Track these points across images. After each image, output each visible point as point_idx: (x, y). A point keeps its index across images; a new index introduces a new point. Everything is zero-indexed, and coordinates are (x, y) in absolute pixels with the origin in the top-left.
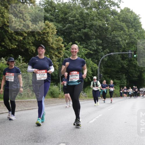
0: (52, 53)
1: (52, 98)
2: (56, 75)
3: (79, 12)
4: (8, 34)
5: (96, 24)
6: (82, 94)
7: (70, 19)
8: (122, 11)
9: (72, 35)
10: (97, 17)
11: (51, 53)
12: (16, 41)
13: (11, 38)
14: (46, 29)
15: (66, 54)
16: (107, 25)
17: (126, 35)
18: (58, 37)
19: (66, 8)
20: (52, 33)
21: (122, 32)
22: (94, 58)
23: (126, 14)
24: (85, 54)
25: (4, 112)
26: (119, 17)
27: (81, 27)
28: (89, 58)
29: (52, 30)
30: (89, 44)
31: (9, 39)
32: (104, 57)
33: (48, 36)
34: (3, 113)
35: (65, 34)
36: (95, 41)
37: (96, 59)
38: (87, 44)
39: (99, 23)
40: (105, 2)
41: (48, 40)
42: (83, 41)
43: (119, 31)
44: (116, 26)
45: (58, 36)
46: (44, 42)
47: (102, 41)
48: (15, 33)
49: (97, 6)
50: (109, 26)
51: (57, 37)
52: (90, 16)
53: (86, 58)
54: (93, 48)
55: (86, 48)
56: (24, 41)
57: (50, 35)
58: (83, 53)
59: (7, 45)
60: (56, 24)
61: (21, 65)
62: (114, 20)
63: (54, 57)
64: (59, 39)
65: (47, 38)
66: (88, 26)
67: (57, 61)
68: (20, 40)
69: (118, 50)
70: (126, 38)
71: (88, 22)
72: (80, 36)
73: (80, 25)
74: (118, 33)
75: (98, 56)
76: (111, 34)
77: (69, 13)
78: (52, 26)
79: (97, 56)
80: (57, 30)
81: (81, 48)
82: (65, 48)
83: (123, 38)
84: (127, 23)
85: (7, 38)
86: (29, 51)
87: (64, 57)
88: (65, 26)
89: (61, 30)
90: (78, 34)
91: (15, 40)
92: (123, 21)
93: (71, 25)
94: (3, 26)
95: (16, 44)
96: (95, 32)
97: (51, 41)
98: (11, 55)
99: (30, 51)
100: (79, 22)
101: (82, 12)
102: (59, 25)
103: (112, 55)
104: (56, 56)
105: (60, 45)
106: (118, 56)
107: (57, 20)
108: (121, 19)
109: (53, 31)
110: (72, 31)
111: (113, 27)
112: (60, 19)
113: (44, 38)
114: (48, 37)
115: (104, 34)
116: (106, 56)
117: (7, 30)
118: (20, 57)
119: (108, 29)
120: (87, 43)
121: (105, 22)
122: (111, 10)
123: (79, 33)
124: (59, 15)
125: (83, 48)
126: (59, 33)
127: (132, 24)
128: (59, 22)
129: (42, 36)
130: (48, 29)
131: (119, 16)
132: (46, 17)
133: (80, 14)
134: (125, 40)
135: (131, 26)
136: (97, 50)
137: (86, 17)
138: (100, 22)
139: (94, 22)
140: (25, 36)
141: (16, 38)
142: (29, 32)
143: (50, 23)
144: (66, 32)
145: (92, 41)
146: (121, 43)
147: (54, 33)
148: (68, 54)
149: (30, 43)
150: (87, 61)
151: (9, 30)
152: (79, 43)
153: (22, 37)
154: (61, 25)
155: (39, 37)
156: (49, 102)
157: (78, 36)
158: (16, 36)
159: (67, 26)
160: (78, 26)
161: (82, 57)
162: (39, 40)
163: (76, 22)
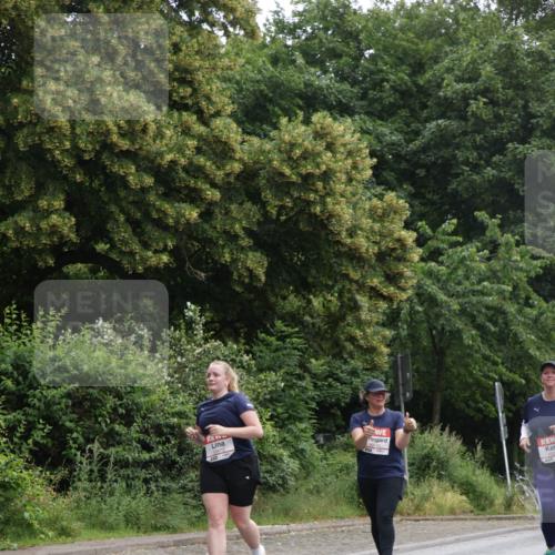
0: (351, 281)
1: (361, 516)
3: (496, 47)
4: (122, 194)
6: (523, 493)
9: (457, 175)
11: (347, 283)
12: (166, 228)
13: (138, 215)
14: (319, 154)
15: (429, 282)
18: (380, 197)
19: (418, 36)
20: (347, 173)
24: (533, 274)
27: (504, 130)
29: (350, 161)
31: (129, 220)
33: (330, 193)
35: (422, 172)
41: (331, 216)
45: (379, 189)
46: (307, 229)
48: (161, 190)
51: (376, 196)
53: (536, 299)
56: (206, 226)
57: (339, 187)
58: (521, 269)
59: (122, 253)
60: (369, 125)
61: (199, 350)
63: (363, 300)
64: (390, 205)
65: (324, 204)
66: (545, 124)
67: (384, 325)
68: (188, 221)
71: (541, 101)
72: (503, 179)
73: (498, 118)
77: (436, 60)
78: (348, 137)
80: (375, 160)
81: (507, 244)
82: (421, 250)
85: (122, 218)
86: (235, 277)
87: (415, 300)
88: (417, 133)
89: (398, 156)
90: (490, 172)
91: (160, 224)
93: (453, 125)
94: (98, 154)
95: (166, 246)
97: (347, 217)
99: (240, 276)
100: (493, 102)
101: (509, 47)
102: (386, 131)
104: (375, 294)
105: (396, 235)
107: (370, 105)
109: (355, 167)
110: (458, 154)
112: (389, 98)
113: (309, 203)
114: (329, 200)
117: (121, 173)
118: (191, 310)
123: (496, 166)
124: (381, 76)
125: (518, 244)
126: (385, 174)
128: (384, 114)
129: (296, 194)
130: (329, 154)
132: (315, 93)
137: (534, 76)
140: (212, 204)
141: (166, 214)
142: (232, 180)
143: (337, 124)
144: (424, 166)
147: (358, 176)
148: (439, 281)
149: (236, 237)
150: (542, 314)
151: (127, 175)
152: (496, 221)
153: (198, 207)
154: (397, 125)
155: (282, 200)
156: (347, 541)
157: (489, 181)
158: (167, 206)
159: (426, 133)
160: (488, 129)
161: (514, 296)
162: (283, 218)
163: (478, 106)
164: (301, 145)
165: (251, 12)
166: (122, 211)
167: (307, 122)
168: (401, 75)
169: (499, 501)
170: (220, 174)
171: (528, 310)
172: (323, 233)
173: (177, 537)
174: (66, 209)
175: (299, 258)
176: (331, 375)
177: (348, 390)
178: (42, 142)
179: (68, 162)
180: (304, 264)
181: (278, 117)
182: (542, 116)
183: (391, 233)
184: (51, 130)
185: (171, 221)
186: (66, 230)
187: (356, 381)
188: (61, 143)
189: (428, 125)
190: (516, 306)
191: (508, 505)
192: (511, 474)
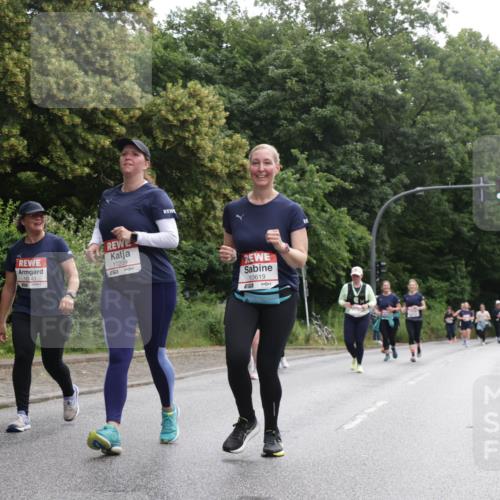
0: (211, 190)
1: (212, 345)
2: (226, 265)
3: (304, 48)
4: (60, 127)
5: (363, 89)
6: (317, 332)
7: (273, 72)
8: (451, 42)
9: (279, 126)
10: (364, 63)
11: (208, 192)
12: (89, 151)
13: (70, 141)
14: (192, 108)
16: (399, 92)
17: (467, 123)
18: (230, 136)
19: (258, 37)
20: (210, 121)
21: (453, 114)
22: (356, 206)
23: (467, 51)
24: (327, 191)
25: (51, 395)
26: (442, 63)
27: (309, 99)
28: (340, 207)
29: (212, 113)
30: (339, 159)
31: (64, 144)
32: (393, 201)
33: (199, 133)
34: (47, 399)
35: (257, 123)
36: (359, 146)
37: (365, 210)
38: (332, 158)
39: (372, 85)
40: (395, 13)
41: (199, 147)
42: (316, 149)
43: (442, 110)
44: (432, 93)
45: (230, 132)
46: (183, 155)
47: (384, 147)
48: (86, 126)
49: (364, 28)
50: (408, 96)
51: (227, 136)
52: (342, 62)
53: (329, 208)
54: (353, 172)
55: (330, 173)
57: (204, 130)
58: (319, 188)
59: (58, 165)
60: (225, 91)
62: (423, 74)
63: (218, 203)
64: (237, 142)
65: (194, 140)
66: (335, 96)
68: (103, 146)
69: (440, 177)
70: (468, 134)
71: (333, 82)
72: (308, 129)
73: (306, 92)
74: (439, 118)
75: (371, 197)
76: (414, 122)
77: (268, 52)
78: (211, 98)
79: (367, 198)
80: (228, 113)
81: (311, 171)
83: (457, 136)
84: (469, 84)
85: (59, 143)
88: (255, 98)
89: (243, 113)
90: (300, 124)
91: (84, 147)
92: (457, 76)
93: (277, 94)
95: (88, 163)
96: (361, 116)
97: (209, 149)
98: (73, 198)
100: (301, 81)
101: (312, 48)
103: (421, 196)
104: (226, 198)
105: (240, 162)
106: (440, 196)
107: (226, 78)
108: (449, 70)
109: (215, 117)
110: (281, 112)
111: (422, 97)
112: (239, 75)
113: (184, 139)
114: (197, 137)
115: (390, 121)
116: (399, 199)
117: (59, 114)
119: (403, 106)
120: (331, 153)
121: (395, 82)
122: (415, 39)
123: (303, 121)
124: (234, 60)
125: (318, 171)
126: (233, 123)
127: (486, 86)
128: (235, 84)
129: (176, 133)
130: (199, 108)
131: (442, 60)
132: (191, 68)
133: (304, 55)
134: (464, 143)
135: (484, 94)
136: (366, 177)
137: (328, 66)
138: (376, 80)
139: (354, 82)
140: (119, 136)
141: (87, 141)
142: (134, 120)
143: (203, 89)
144: (259, 119)
145: (350, 147)
146: (451, 152)
147: (217, 123)
150: (332, 217)
151: (63, 115)
152: (304, 156)
153: (111, 138)
154: (242, 93)
155: (166, 136)
156: (202, 361)
157: (300, 131)
158: (89, 137)
159: (260, 99)
160: (299, 98)
161: (314, 205)
162: (167, 147)
163: (291, 83)
164: (180, 101)
165: (150, 15)
166: (60, 138)
167: (184, 86)
168: (246, 60)
169: (302, 337)
170: (126, 117)
171: (323, 214)
172: (193, 158)
173: (88, 356)
174: (21, 135)
175: (176, 174)
176: (195, 252)
177: (205, 262)
178: (6, 91)
179: (22, 105)
180: (180, 178)
181: (166, 82)
182: (333, 91)
183: (237, 161)
184: (12, 83)
185: (91, 146)
186: (20, 149)
187: (212, 257)
188: (18, 92)
189: (262, 94)
190: (316, 211)
191: (307, 340)
192: (310, 320)
